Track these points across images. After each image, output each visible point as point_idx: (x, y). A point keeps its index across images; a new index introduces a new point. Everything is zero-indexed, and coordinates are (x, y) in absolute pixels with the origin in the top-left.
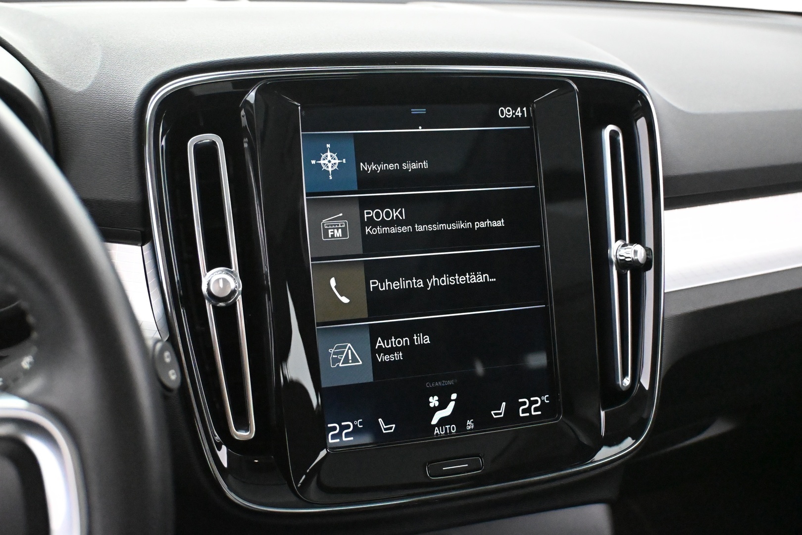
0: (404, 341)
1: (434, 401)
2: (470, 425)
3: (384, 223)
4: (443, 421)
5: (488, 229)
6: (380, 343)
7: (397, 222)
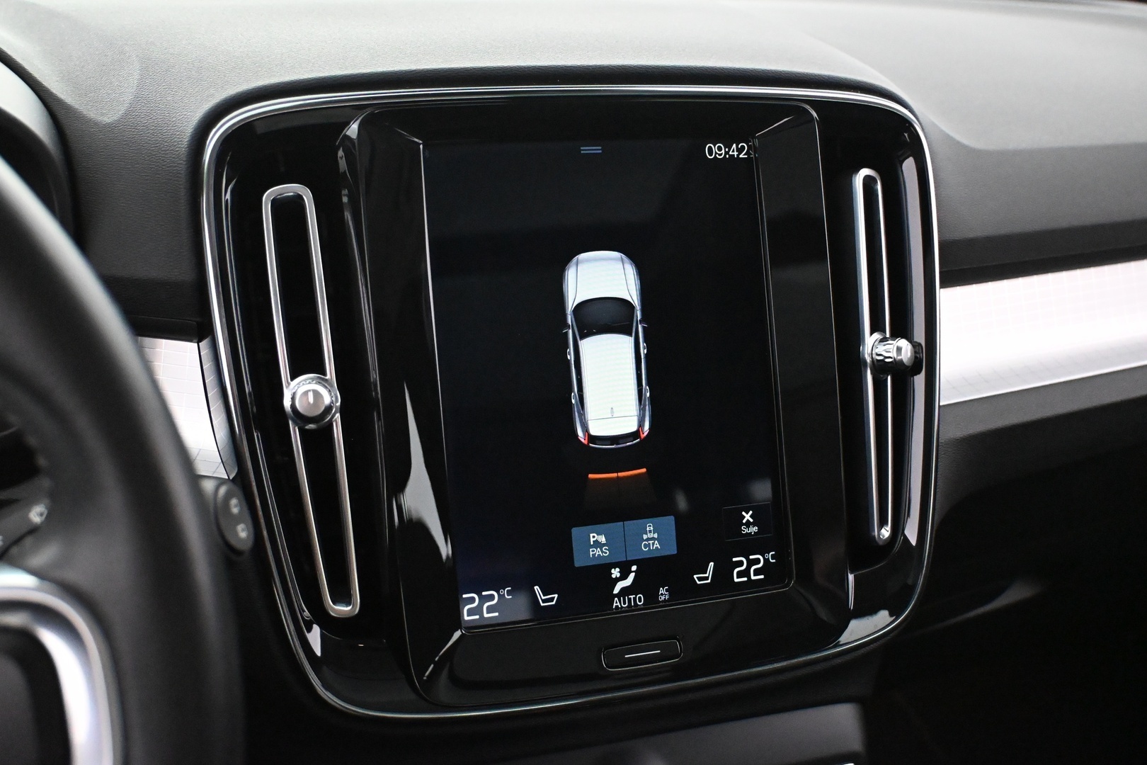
1: (616, 573)
2: (663, 594)
4: (625, 591)
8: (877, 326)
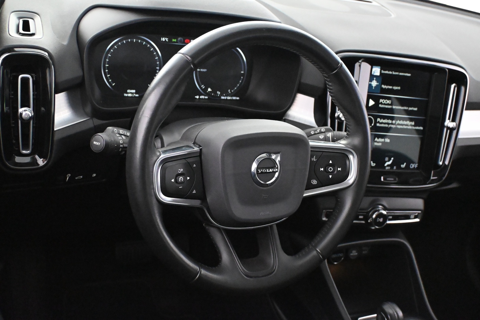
0: (383, 140)
1: (387, 159)
2: (395, 168)
3: (385, 104)
4: (388, 166)
5: (412, 111)
6: (376, 139)
7: (388, 104)
8: (449, 119)
